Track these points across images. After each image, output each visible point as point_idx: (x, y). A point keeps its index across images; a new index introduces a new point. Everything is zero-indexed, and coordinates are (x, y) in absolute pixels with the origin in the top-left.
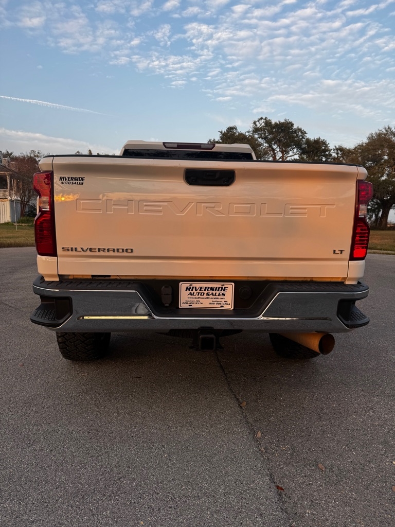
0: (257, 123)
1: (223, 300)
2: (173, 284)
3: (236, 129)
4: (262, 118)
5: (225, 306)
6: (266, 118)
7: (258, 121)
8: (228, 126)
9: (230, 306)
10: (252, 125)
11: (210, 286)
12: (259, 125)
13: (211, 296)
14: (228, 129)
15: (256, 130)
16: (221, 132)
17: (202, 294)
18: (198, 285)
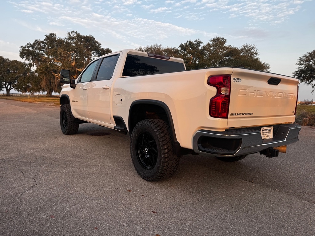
0: (71, 34)
1: (270, 134)
3: (56, 35)
4: (73, 32)
5: (270, 137)
6: (76, 32)
7: (71, 33)
8: (50, 33)
9: (271, 137)
10: (67, 35)
11: (268, 129)
12: (72, 35)
13: (267, 133)
14: (50, 34)
15: (70, 38)
16: (46, 36)
17: (265, 133)
18: (265, 128)
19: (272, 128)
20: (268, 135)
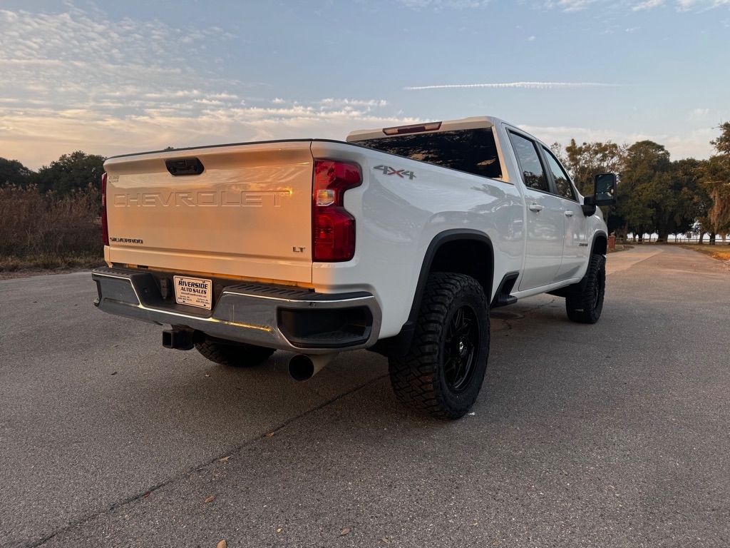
1: (205, 299)
2: (168, 276)
5: (206, 305)
9: (209, 306)
11: (195, 282)
13: (196, 293)
17: (190, 290)
18: (186, 280)
19: (209, 283)
20: (200, 298)
